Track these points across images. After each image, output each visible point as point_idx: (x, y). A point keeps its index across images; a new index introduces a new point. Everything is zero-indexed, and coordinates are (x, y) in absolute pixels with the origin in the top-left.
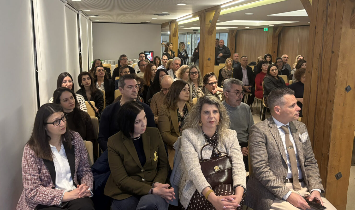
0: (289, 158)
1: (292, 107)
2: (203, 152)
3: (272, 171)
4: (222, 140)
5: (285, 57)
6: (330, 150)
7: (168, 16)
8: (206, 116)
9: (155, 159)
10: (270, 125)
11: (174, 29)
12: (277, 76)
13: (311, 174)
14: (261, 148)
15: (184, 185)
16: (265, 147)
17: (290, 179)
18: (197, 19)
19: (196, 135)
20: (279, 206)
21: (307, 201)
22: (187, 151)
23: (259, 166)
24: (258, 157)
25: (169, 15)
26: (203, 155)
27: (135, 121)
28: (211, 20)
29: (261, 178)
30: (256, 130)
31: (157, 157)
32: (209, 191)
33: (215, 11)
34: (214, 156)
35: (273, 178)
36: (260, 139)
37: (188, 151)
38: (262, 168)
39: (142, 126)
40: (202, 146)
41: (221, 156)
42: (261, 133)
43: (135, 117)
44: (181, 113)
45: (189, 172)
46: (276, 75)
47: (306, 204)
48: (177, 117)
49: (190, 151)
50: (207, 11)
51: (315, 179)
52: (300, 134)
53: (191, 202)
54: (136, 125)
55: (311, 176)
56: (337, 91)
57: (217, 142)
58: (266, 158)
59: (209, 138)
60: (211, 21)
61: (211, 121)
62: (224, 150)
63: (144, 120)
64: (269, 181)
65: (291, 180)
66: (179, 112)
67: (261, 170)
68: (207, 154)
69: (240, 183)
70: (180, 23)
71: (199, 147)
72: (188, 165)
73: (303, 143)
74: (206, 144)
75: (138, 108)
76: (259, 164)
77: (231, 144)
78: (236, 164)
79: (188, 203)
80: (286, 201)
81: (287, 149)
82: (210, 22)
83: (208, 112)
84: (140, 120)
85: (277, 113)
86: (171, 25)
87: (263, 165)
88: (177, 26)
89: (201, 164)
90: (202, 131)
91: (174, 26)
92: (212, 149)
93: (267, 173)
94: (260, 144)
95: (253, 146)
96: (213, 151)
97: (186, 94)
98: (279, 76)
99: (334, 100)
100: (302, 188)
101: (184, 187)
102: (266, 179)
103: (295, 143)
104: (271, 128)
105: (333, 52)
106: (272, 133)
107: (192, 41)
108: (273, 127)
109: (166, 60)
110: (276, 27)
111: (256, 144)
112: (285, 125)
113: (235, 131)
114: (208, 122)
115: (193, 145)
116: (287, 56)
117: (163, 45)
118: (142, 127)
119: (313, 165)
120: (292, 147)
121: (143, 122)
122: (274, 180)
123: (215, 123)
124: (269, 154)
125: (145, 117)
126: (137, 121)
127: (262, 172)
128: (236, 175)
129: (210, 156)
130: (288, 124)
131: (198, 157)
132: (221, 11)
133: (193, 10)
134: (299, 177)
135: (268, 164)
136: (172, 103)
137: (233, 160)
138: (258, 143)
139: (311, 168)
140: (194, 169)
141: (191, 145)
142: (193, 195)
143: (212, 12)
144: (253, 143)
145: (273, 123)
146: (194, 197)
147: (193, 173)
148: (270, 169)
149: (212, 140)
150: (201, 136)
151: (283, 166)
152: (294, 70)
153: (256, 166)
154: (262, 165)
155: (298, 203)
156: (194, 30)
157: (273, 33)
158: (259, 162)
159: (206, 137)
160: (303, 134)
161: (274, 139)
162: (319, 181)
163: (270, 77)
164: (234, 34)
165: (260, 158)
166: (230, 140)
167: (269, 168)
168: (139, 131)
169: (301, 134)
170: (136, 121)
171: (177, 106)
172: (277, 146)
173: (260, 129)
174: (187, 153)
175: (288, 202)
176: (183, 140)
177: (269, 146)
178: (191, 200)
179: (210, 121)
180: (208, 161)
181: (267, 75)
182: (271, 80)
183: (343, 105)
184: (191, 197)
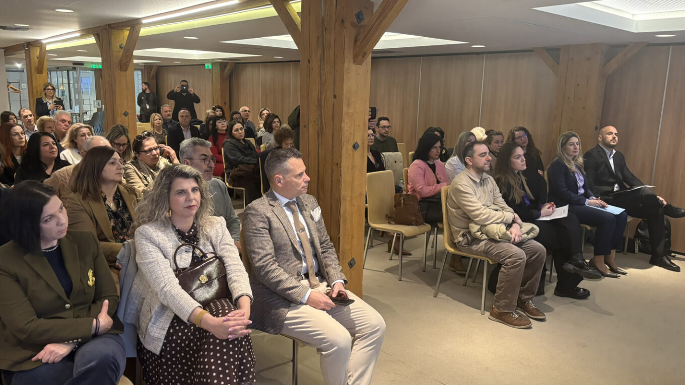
0: (301, 245)
1: (299, 177)
2: (178, 258)
3: (283, 268)
4: (205, 233)
5: (246, 111)
6: (341, 230)
7: (25, 31)
8: (182, 199)
9: (91, 283)
10: (271, 202)
11: (38, 58)
12: (244, 140)
13: (329, 263)
14: (264, 237)
15: (149, 317)
16: (269, 236)
17: (304, 274)
18: (92, 40)
19: (162, 231)
20: (297, 313)
21: (331, 298)
22: (150, 260)
23: (263, 264)
24: (261, 251)
25: (28, 31)
26: (178, 262)
27: (42, 217)
28: (122, 44)
29: (269, 280)
30: (253, 212)
31: (94, 279)
32: (201, 313)
33: (129, 28)
34: (196, 261)
35: (284, 276)
36: (261, 225)
37: (154, 260)
38: (269, 266)
39: (57, 225)
40: (175, 250)
41: (207, 259)
42: (261, 216)
43: (41, 211)
44: (112, 205)
45: (159, 293)
46: (243, 137)
47: (330, 301)
48: (106, 212)
49: (156, 258)
50: (113, 28)
51: (335, 268)
52: (311, 211)
53: (165, 341)
54: (44, 226)
55: (330, 265)
56: (344, 151)
57: (198, 239)
58: (272, 251)
59: (185, 233)
60: (122, 46)
61: (191, 205)
62: (211, 249)
63: (61, 214)
64: (280, 281)
65: (307, 276)
66: (107, 202)
67: (268, 269)
68: (185, 260)
69: (244, 292)
70: (48, 48)
71: (171, 252)
72: (156, 283)
73: (316, 222)
74: (181, 244)
75: (43, 193)
76: (263, 261)
77: (219, 238)
78: (231, 267)
79: (161, 344)
80: (306, 304)
81: (297, 234)
82: (121, 48)
83: (183, 192)
84: (52, 216)
85: (279, 185)
86: (29, 50)
87: (270, 261)
88: (43, 52)
89: (177, 276)
90: (173, 225)
91: (36, 52)
92: (191, 251)
93: (276, 270)
94: (261, 231)
95: (251, 236)
96: (193, 253)
97: (117, 169)
98: (246, 139)
99: (341, 162)
100: (320, 284)
101: (150, 320)
102: (277, 280)
103: (307, 223)
104: (274, 206)
105: (335, 96)
106: (276, 214)
107: (69, 84)
108: (276, 205)
109: (29, 116)
110: (225, 63)
111: (255, 233)
112: (291, 201)
113: (222, 217)
114: (185, 208)
115: (160, 249)
116: (247, 109)
117: (11, 90)
118: (59, 227)
119: (330, 250)
120: (303, 230)
121: (59, 219)
122: (287, 279)
123: (196, 207)
124: (274, 244)
125: (62, 208)
126: (45, 217)
127: (270, 271)
128: (235, 281)
129: (190, 263)
130: (295, 199)
131: (171, 266)
132: (140, 29)
133: (82, 23)
134: (315, 270)
135: (275, 258)
136: (91, 188)
137: (225, 261)
138: (259, 231)
139: (327, 255)
140: (169, 286)
141: (157, 250)
142: (167, 329)
143: (123, 30)
144: (251, 232)
145: (275, 199)
146: (171, 331)
147: (168, 292)
148: (279, 266)
149: (189, 237)
150: (170, 232)
151: (296, 257)
152: (261, 129)
153: (258, 264)
154: (267, 262)
155: (320, 302)
156: (76, 63)
157: (220, 72)
158: (262, 258)
159: (180, 234)
160: (315, 210)
161: (279, 222)
162: (340, 270)
163: (233, 141)
164: (153, 73)
165: (263, 253)
166: (217, 231)
167: (277, 264)
168: (54, 235)
169: (313, 211)
170: (43, 219)
171: (102, 192)
172: (285, 231)
173: (259, 210)
174: (150, 263)
175: (308, 305)
176: (140, 243)
177: (276, 234)
178: (166, 338)
179: (189, 205)
180: (188, 271)
181: (228, 138)
182: (235, 145)
183: (352, 169)
184: (165, 333)
